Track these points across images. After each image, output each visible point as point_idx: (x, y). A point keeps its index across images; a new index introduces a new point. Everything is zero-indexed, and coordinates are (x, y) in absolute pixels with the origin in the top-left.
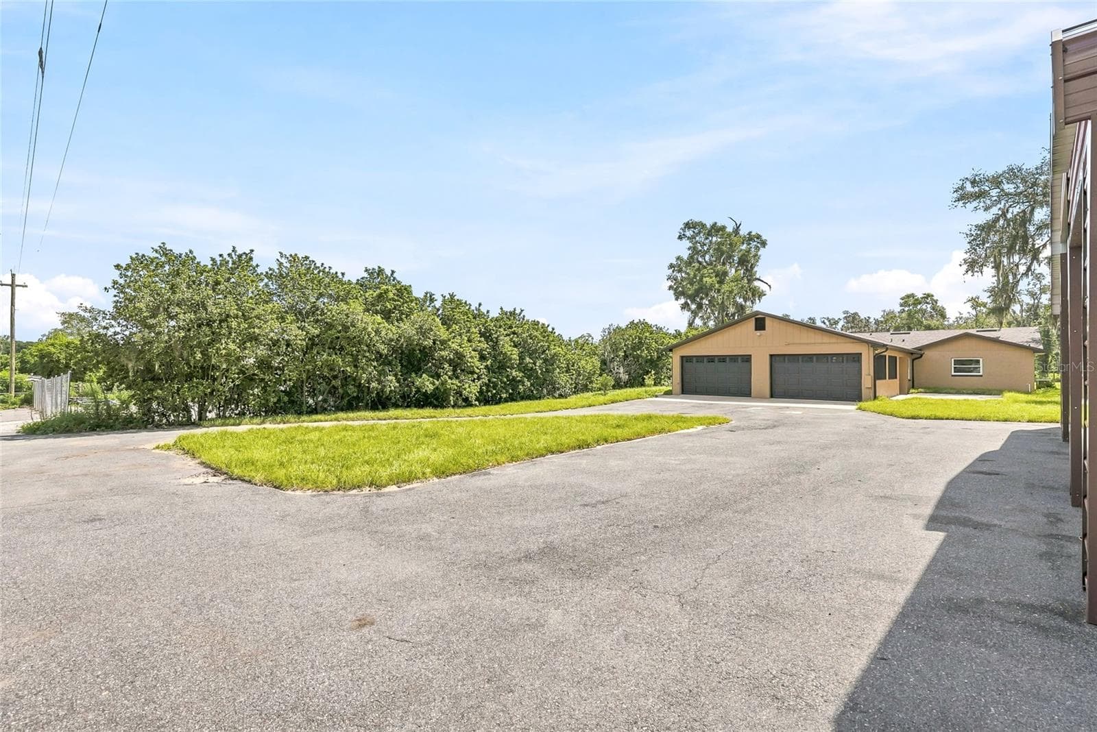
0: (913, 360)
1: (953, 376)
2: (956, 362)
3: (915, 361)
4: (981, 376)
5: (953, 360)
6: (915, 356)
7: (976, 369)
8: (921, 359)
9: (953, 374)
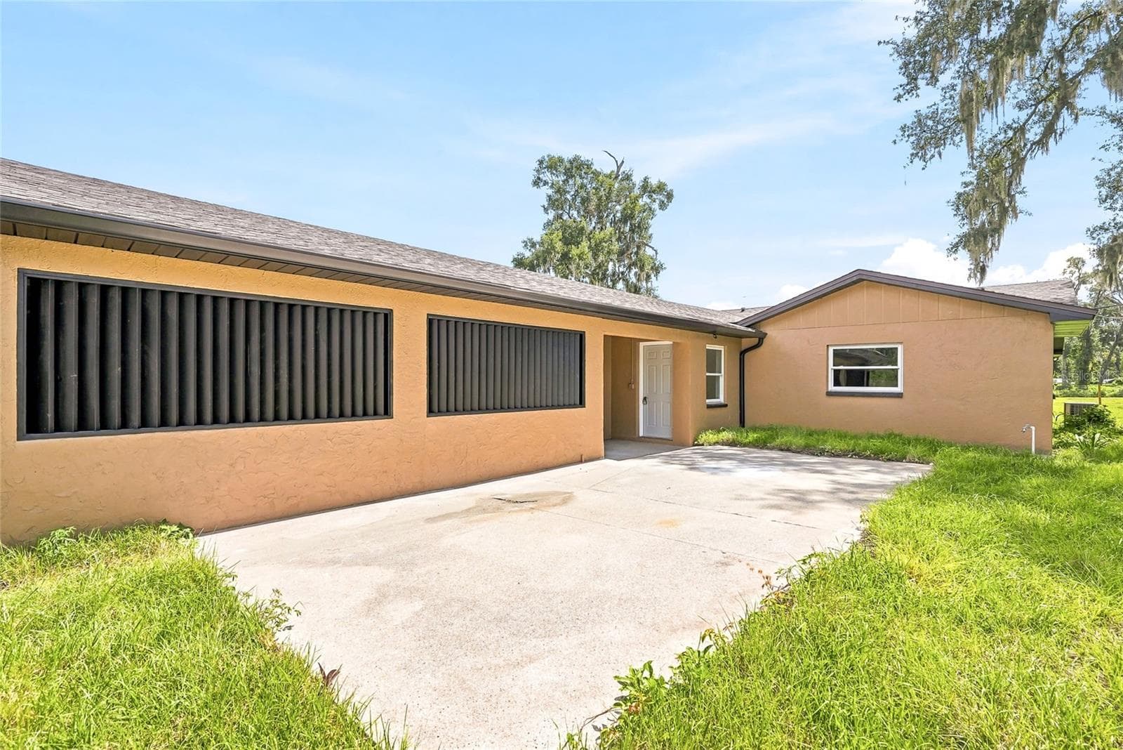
0: (743, 353)
1: (830, 394)
2: (840, 356)
3: (747, 355)
4: (899, 395)
5: (831, 350)
6: (746, 343)
7: (892, 379)
8: (761, 349)
9: (832, 388)
